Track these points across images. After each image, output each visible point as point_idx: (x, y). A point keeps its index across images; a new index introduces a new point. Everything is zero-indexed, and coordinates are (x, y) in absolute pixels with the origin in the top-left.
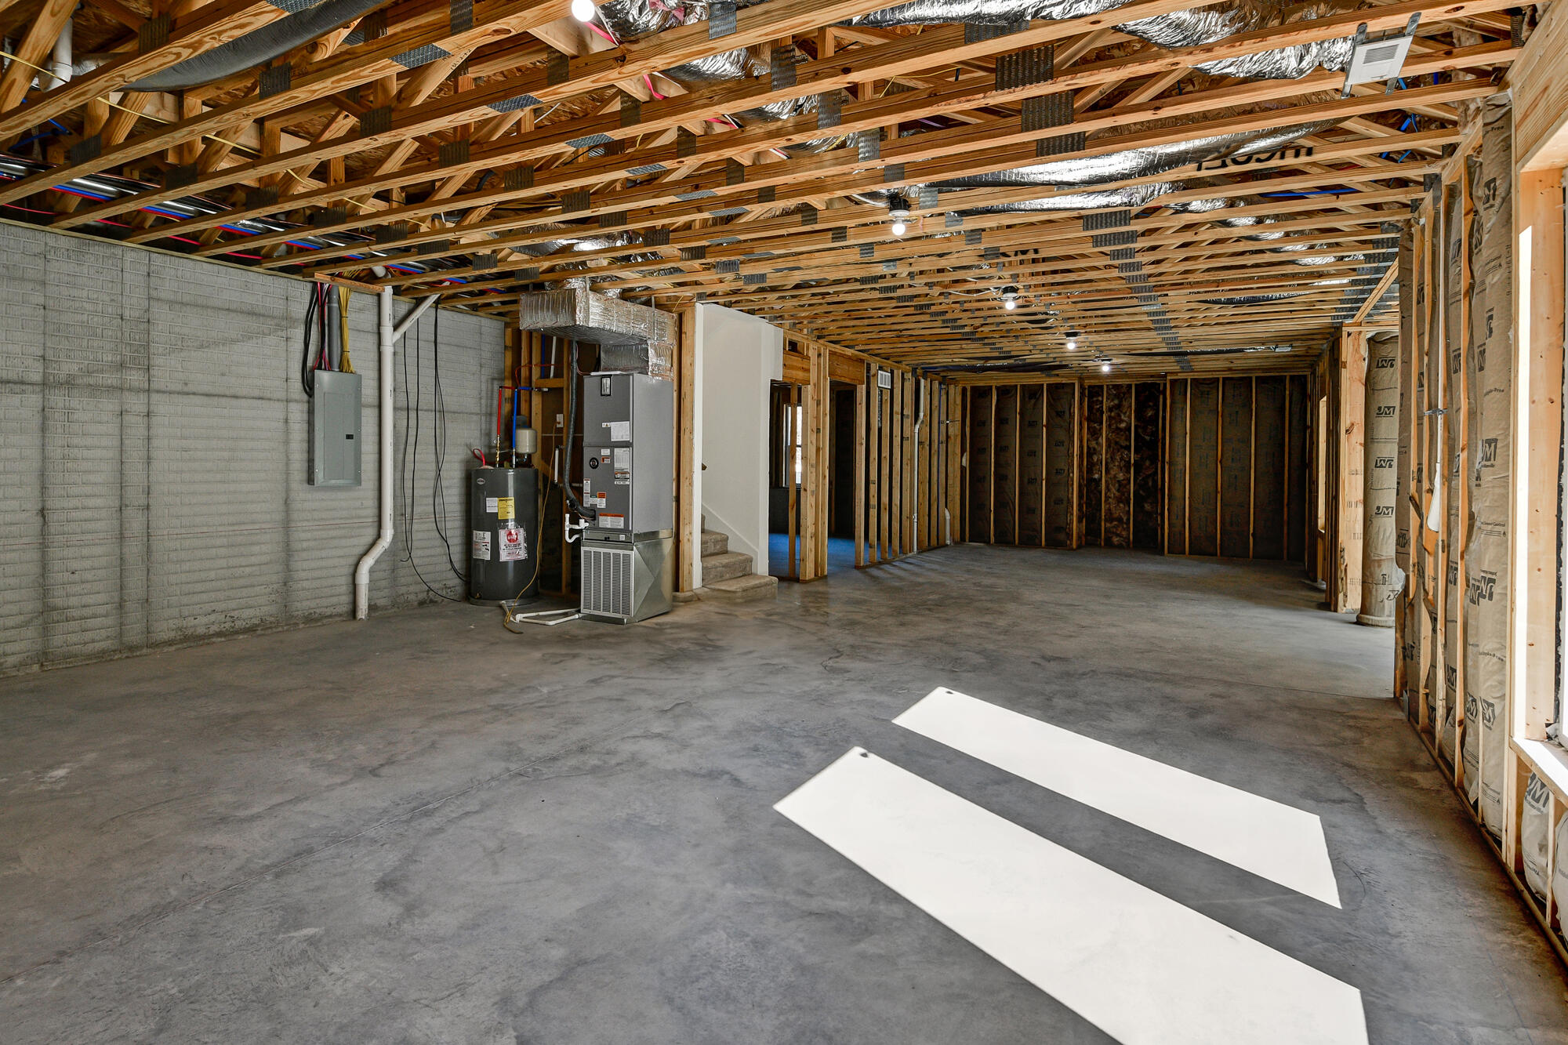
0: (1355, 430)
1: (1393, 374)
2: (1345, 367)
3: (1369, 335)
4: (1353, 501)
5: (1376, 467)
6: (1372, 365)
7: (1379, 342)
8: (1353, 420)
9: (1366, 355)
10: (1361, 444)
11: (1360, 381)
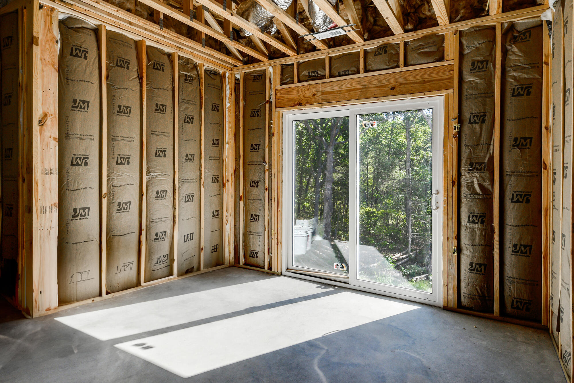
0: (48, 122)
1: (87, 65)
2: (37, 45)
3: (61, 17)
4: (48, 205)
5: (72, 165)
6: (65, 51)
7: (70, 28)
8: (46, 111)
9: (59, 38)
10: (55, 139)
11: (53, 65)
